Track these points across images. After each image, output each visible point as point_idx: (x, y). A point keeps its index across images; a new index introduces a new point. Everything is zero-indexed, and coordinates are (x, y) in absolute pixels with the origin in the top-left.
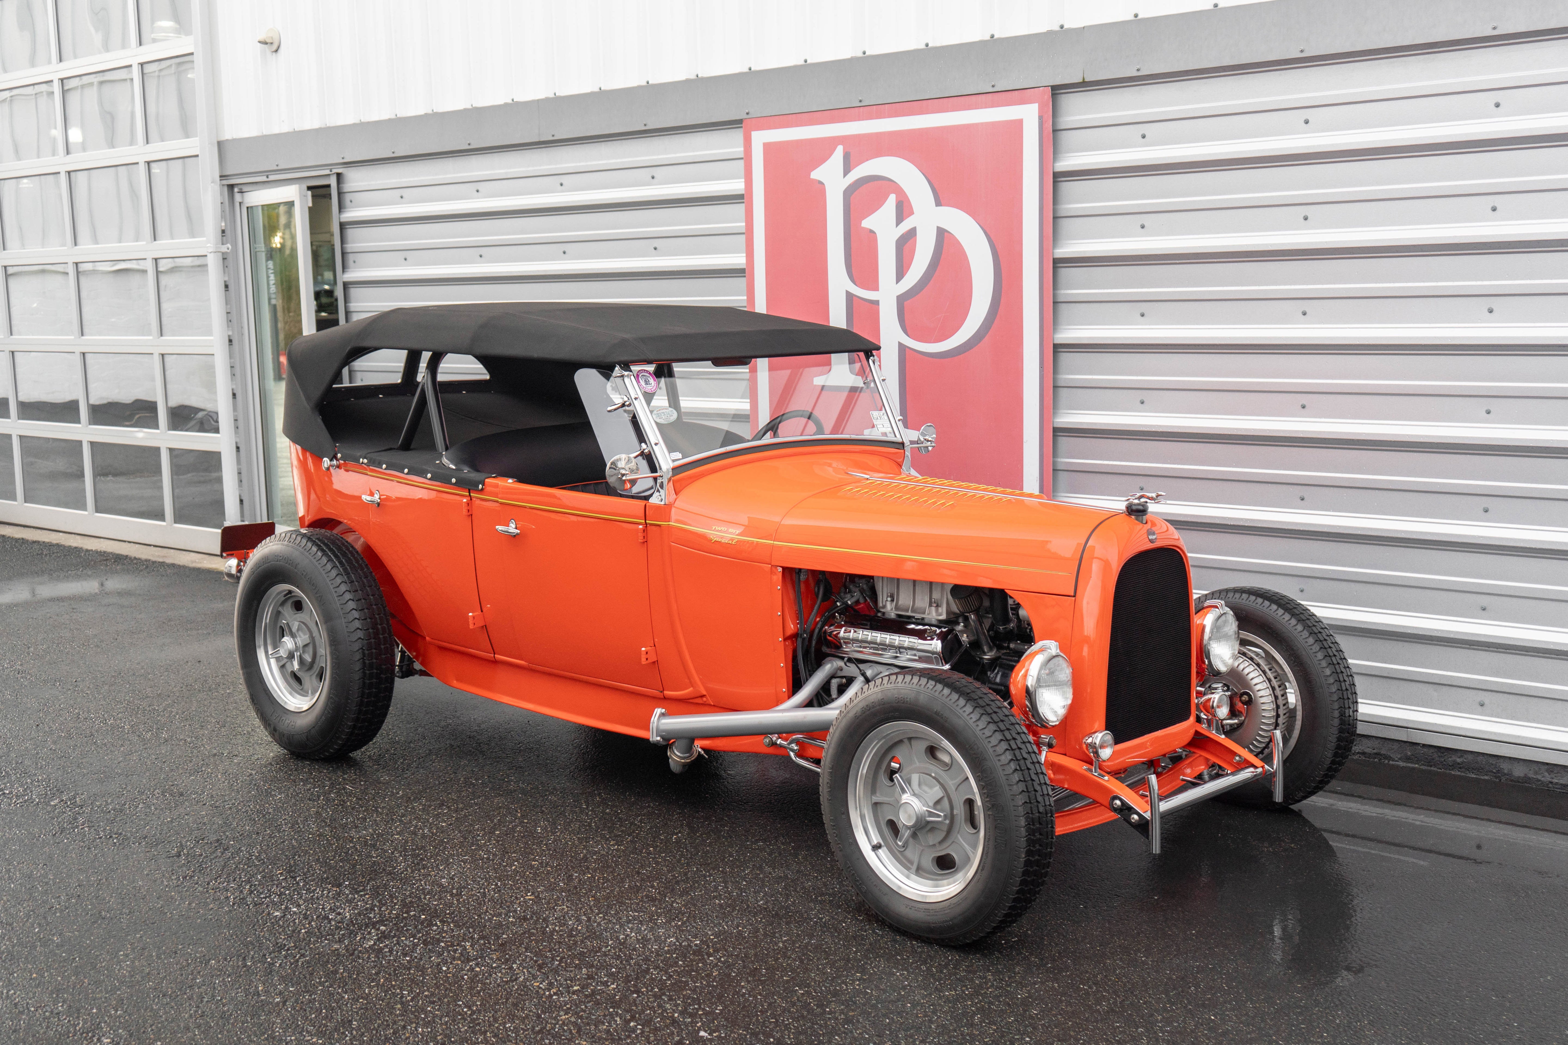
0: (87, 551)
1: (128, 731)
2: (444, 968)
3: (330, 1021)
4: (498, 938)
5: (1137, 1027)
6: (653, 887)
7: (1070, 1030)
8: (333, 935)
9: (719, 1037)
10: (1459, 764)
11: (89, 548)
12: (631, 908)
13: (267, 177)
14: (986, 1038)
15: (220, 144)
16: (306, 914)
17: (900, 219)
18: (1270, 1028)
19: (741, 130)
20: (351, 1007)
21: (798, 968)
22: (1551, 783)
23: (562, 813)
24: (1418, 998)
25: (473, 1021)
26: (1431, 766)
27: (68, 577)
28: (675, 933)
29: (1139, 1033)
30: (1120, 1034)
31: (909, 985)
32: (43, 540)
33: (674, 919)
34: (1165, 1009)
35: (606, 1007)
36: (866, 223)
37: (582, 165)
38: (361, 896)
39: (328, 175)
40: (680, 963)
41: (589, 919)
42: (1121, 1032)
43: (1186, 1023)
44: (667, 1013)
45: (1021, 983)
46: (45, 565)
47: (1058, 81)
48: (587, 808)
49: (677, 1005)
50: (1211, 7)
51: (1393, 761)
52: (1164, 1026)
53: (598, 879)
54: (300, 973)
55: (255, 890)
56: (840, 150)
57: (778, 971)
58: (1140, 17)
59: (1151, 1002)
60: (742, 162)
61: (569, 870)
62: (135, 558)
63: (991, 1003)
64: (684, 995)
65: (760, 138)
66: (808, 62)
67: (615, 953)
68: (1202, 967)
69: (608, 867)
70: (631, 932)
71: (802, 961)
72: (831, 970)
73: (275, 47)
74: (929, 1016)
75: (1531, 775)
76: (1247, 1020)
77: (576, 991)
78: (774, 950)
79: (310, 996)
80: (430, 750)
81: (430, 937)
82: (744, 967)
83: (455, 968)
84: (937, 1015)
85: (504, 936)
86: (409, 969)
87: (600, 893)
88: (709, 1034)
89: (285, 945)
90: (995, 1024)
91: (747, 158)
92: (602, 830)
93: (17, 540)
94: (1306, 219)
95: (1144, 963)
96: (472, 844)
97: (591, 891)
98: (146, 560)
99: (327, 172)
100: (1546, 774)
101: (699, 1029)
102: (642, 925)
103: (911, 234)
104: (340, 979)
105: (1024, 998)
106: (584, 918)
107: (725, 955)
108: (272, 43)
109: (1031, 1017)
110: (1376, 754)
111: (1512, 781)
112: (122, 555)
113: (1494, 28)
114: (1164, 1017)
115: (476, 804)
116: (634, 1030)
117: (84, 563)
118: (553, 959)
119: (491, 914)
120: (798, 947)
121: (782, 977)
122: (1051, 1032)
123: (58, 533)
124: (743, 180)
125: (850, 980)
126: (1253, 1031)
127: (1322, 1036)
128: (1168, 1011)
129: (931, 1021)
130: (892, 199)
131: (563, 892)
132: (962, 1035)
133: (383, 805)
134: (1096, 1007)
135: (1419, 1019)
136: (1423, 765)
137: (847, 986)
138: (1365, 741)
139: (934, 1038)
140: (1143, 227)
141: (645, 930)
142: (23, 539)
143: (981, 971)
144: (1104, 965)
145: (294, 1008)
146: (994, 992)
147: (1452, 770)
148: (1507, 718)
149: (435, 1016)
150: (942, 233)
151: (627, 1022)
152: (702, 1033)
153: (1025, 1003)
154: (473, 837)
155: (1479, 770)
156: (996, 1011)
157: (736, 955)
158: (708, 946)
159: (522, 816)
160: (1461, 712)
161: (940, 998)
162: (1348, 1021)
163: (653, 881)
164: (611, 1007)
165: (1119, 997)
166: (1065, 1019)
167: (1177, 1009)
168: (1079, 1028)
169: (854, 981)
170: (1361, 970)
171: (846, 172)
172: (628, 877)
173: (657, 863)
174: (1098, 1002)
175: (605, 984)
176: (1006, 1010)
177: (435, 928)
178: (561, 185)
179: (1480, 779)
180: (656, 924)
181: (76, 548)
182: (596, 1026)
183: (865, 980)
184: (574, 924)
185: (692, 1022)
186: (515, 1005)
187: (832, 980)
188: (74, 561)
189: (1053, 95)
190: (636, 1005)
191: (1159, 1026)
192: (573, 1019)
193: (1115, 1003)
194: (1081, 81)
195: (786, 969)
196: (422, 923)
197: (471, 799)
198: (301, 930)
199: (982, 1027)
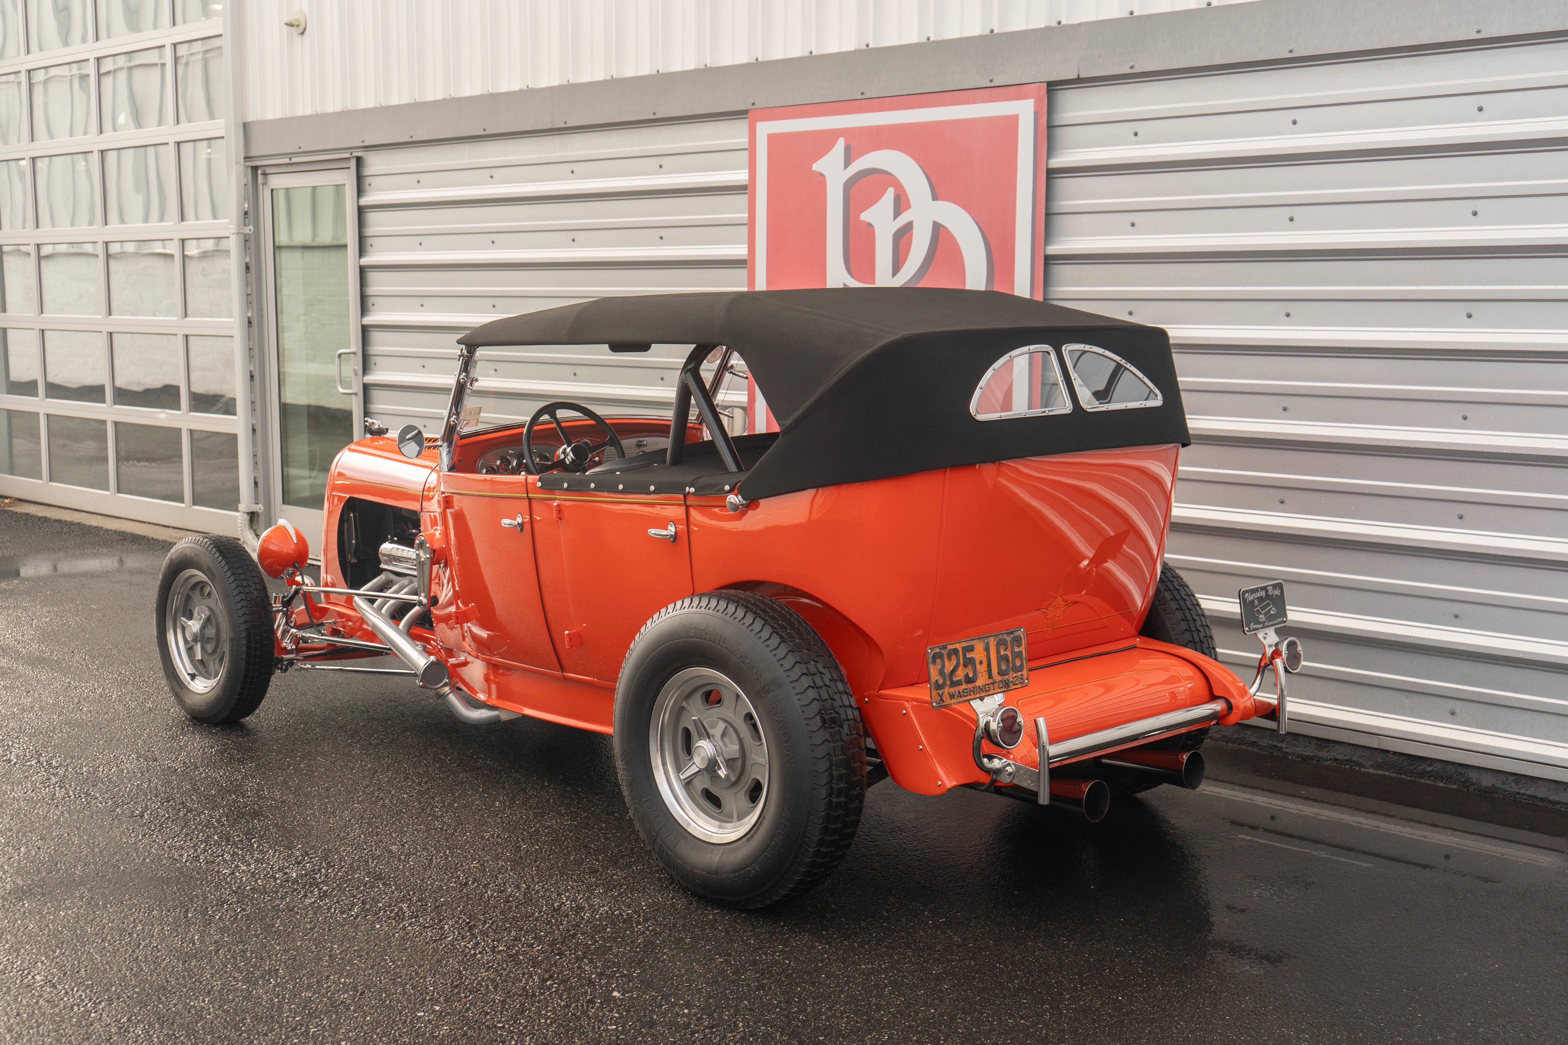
0: (107, 530)
1: (115, 700)
2: (378, 926)
3: (258, 968)
4: (436, 901)
5: (1043, 1004)
6: (597, 860)
7: (976, 1005)
8: (277, 892)
9: (631, 998)
10: (1428, 772)
11: (109, 528)
12: (572, 878)
13: (290, 159)
14: (892, 1008)
15: (245, 126)
16: (254, 872)
17: (897, 213)
18: (1174, 1010)
19: (747, 120)
20: (281, 957)
21: (723, 939)
22: (1519, 793)
23: (524, 790)
24: (1329, 988)
25: (396, 974)
26: (1401, 774)
27: (83, 555)
28: (610, 902)
29: (1043, 1009)
30: (1025, 1010)
31: (828, 958)
32: (65, 519)
33: (612, 890)
34: (1075, 989)
35: (527, 967)
36: (865, 216)
37: (594, 153)
38: (311, 858)
39: (348, 159)
40: (608, 929)
41: (528, 887)
42: (1025, 1008)
43: (1092, 1002)
44: (585, 974)
45: (939, 960)
46: (63, 543)
47: (1053, 78)
48: (549, 786)
49: (596, 967)
50: (1205, 6)
51: (1364, 768)
52: (1070, 1004)
53: (545, 851)
54: (238, 925)
55: (210, 849)
56: (841, 142)
57: (703, 940)
58: (1135, 14)
59: (1062, 982)
60: (746, 153)
61: (519, 842)
62: (153, 539)
63: (904, 977)
64: (605, 959)
65: (765, 129)
66: (814, 53)
67: (547, 919)
68: (1123, 952)
69: (558, 840)
70: (567, 900)
71: (727, 932)
72: (755, 942)
73: (301, 30)
74: (841, 987)
75: (1499, 785)
76: (1154, 1001)
77: (501, 951)
78: (703, 921)
79: (244, 946)
80: (406, 727)
81: (370, 898)
82: (670, 935)
83: (388, 926)
84: (849, 986)
85: (442, 900)
86: (343, 926)
87: (545, 864)
88: (622, 994)
89: (228, 900)
90: (904, 997)
91: (752, 149)
92: (559, 807)
93: (40, 518)
94: (1291, 219)
95: (1065, 946)
96: (430, 815)
97: (536, 862)
98: (163, 541)
99: (348, 155)
100: (1513, 784)
101: (613, 990)
102: (579, 894)
103: (908, 228)
104: (275, 932)
105: (938, 974)
106: (524, 885)
107: (654, 924)
108: (298, 26)
109: (941, 991)
110: (1347, 760)
111: (1479, 790)
112: (140, 536)
113: (1479, 32)
114: (1072, 996)
115: (440, 778)
116: (549, 988)
117: (101, 542)
118: (485, 922)
119: (433, 879)
120: (727, 920)
121: (705, 946)
122: (957, 1006)
123: (80, 513)
124: (747, 171)
125: (771, 951)
126: (1157, 1012)
127: (1224, 1019)
128: (1077, 991)
129: (841, 992)
130: (890, 193)
131: (508, 861)
132: (869, 1004)
133: (350, 776)
134: (1007, 984)
135: (1324, 1007)
136: (1393, 772)
137: (767, 956)
138: (1337, 747)
139: (841, 1006)
140: (1133, 225)
141: (581, 899)
142: (45, 517)
143: (902, 947)
144: (1025, 947)
145: (225, 956)
146: (909, 967)
147: (1422, 778)
148: (1477, 728)
149: (359, 968)
150: (937, 228)
151: (545, 981)
152: (615, 994)
153: (938, 978)
154: (431, 809)
155: (1448, 779)
156: (908, 984)
157: (664, 925)
158: (639, 916)
159: (483, 791)
160: (1432, 720)
161: (856, 970)
162: (1254, 1006)
163: (600, 854)
164: (531, 967)
165: (1032, 976)
166: (974, 994)
167: (1086, 989)
168: (986, 1003)
169: (774, 952)
170: (1279, 960)
171: (847, 164)
172: (575, 850)
173: (606, 839)
174: (1011, 980)
175: (531, 946)
176: (918, 984)
177: (376, 889)
178: (572, 172)
179: (1449, 788)
180: (593, 894)
181: (96, 527)
182: (513, 983)
183: (785, 951)
184: (513, 891)
185: (607, 983)
186: (439, 961)
187: (754, 950)
188: (92, 540)
189: (1048, 91)
190: (556, 966)
191: (1065, 1004)
192: (492, 976)
193: (1027, 982)
194: (1075, 77)
195: (710, 939)
196: (365, 885)
197: (437, 774)
198: (247, 886)
199: (890, 998)
